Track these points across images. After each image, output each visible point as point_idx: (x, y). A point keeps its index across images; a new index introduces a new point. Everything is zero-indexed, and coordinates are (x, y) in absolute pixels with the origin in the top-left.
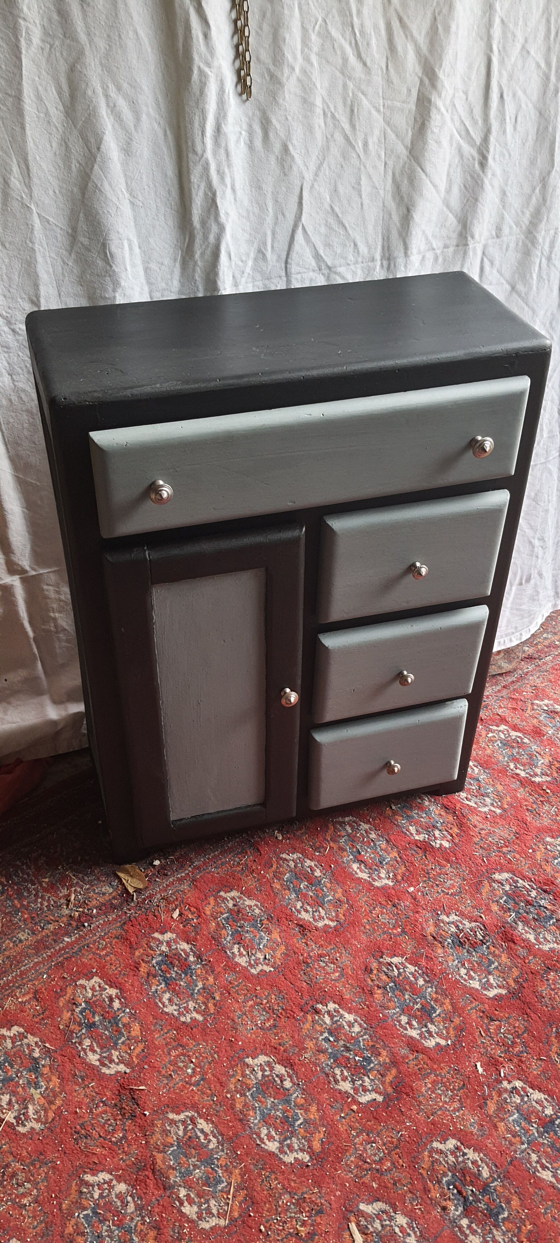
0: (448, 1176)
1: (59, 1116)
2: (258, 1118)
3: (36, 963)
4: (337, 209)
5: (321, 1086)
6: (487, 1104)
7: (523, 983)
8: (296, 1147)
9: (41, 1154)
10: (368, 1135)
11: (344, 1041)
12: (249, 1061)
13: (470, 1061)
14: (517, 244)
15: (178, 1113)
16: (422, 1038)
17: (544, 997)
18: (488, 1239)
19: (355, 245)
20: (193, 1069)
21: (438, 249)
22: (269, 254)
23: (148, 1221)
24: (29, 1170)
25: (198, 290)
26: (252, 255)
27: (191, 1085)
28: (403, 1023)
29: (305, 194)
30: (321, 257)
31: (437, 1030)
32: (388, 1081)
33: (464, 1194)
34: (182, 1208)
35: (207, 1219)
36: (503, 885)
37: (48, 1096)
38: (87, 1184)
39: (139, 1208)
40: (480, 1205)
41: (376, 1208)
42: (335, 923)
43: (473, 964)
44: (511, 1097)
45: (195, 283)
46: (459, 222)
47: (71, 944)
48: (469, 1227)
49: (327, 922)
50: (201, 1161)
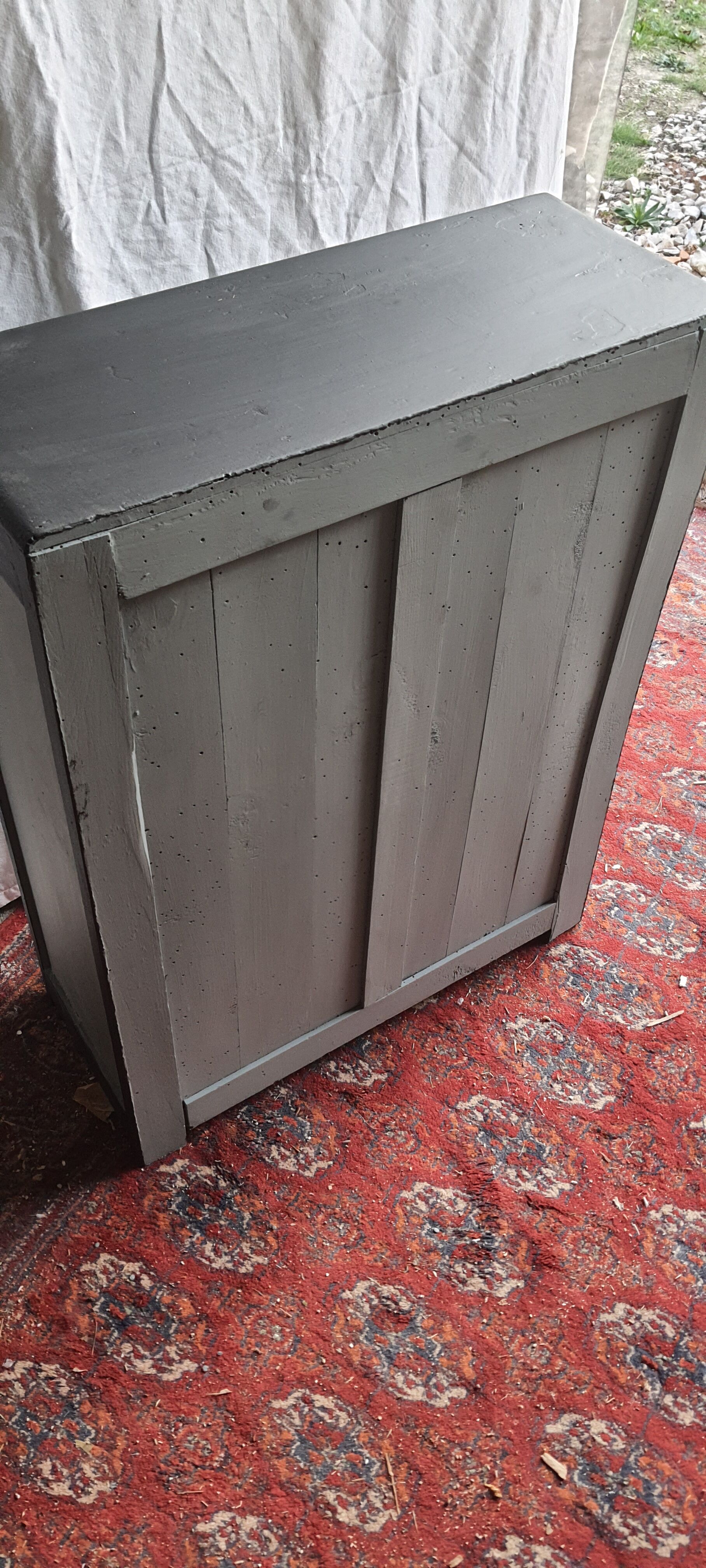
0: (630, 1351)
1: (130, 1463)
2: (386, 1364)
3: (9, 1263)
4: (214, 54)
5: (446, 1295)
6: (643, 1247)
7: (629, 1080)
8: (446, 1384)
9: (127, 1522)
10: (523, 1336)
11: (452, 1227)
12: (347, 1295)
13: (606, 1200)
14: (461, 81)
15: (285, 1398)
16: (541, 1190)
17: (658, 1091)
18: (700, 1409)
19: (247, 109)
20: (281, 1331)
21: (361, 101)
22: (123, 140)
23: (302, 1552)
24: (119, 1550)
25: (28, 216)
26: (99, 146)
27: (285, 1353)
28: (512, 1178)
29: (166, 34)
30: (201, 135)
31: (555, 1173)
32: (521, 1259)
33: (656, 1366)
34: (338, 1517)
35: (373, 1518)
36: (563, 962)
37: (103, 1440)
38: (204, 1536)
39: (284, 1540)
40: (678, 1373)
41: (566, 1423)
42: (386, 1075)
43: (565, 1074)
44: (665, 1228)
45: (21, 205)
46: (384, 55)
47: (50, 1219)
48: (676, 1403)
49: (375, 1077)
50: (337, 1448)
